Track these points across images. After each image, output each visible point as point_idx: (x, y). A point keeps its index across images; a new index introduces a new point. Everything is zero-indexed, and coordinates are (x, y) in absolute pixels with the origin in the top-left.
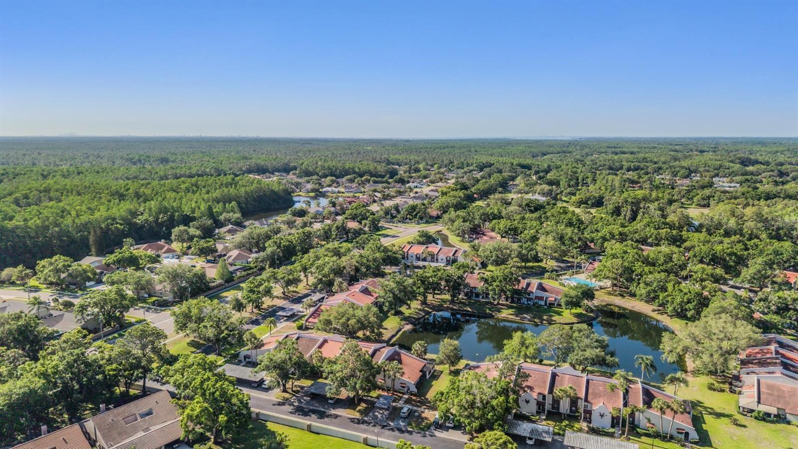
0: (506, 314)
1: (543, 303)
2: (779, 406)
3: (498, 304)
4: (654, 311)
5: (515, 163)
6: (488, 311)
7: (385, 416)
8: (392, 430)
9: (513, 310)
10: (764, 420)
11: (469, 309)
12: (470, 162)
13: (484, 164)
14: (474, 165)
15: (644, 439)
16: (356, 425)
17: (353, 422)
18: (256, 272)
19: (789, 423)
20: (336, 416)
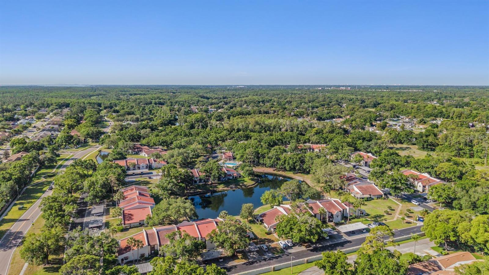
0: (221, 187)
1: (231, 178)
2: (369, 194)
3: (212, 183)
4: (274, 170)
5: (85, 102)
6: (211, 189)
7: (257, 254)
8: (270, 259)
9: (223, 185)
10: (367, 200)
11: (200, 190)
12: (49, 102)
13: (62, 104)
14: (55, 105)
15: (353, 220)
16: (251, 265)
17: (247, 265)
18: (5, 205)
19: (373, 199)
20: (235, 267)
